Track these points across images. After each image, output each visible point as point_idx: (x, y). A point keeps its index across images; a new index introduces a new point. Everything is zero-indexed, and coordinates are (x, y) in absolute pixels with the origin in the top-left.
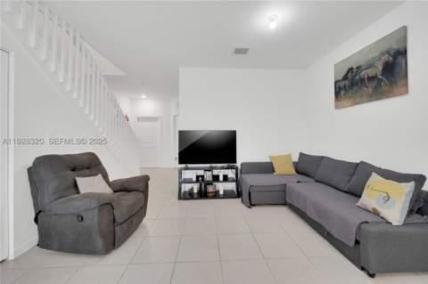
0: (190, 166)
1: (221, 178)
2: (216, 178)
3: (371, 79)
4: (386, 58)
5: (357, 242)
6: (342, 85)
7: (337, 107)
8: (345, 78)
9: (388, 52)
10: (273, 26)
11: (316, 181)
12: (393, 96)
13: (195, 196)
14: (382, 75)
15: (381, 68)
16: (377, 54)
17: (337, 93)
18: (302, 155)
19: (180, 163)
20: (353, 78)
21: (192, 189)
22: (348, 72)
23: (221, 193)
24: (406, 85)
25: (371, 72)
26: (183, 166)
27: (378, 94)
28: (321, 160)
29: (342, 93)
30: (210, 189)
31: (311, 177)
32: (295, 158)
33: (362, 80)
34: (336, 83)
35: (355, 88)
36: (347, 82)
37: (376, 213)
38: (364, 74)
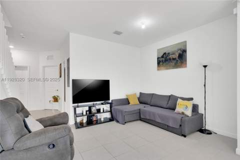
0: (80, 104)
1: (102, 111)
2: (99, 111)
3: (174, 59)
4: (179, 52)
5: (180, 126)
6: (161, 59)
7: (158, 70)
8: (162, 57)
9: (180, 49)
10: (143, 27)
11: (151, 106)
12: (182, 67)
13: (85, 125)
14: (178, 58)
15: (178, 56)
16: (176, 49)
17: (159, 63)
18: (141, 94)
19: (74, 103)
20: (166, 57)
21: (82, 120)
22: (164, 54)
23: (102, 120)
24: (186, 64)
25: (174, 56)
26: (76, 105)
27: (176, 66)
28: (152, 95)
29: (161, 64)
30: (94, 118)
31: (148, 104)
32: (138, 95)
33: (170, 59)
34: (158, 58)
35: (167, 62)
36: (163, 59)
37: (183, 113)
38: (171, 56)
